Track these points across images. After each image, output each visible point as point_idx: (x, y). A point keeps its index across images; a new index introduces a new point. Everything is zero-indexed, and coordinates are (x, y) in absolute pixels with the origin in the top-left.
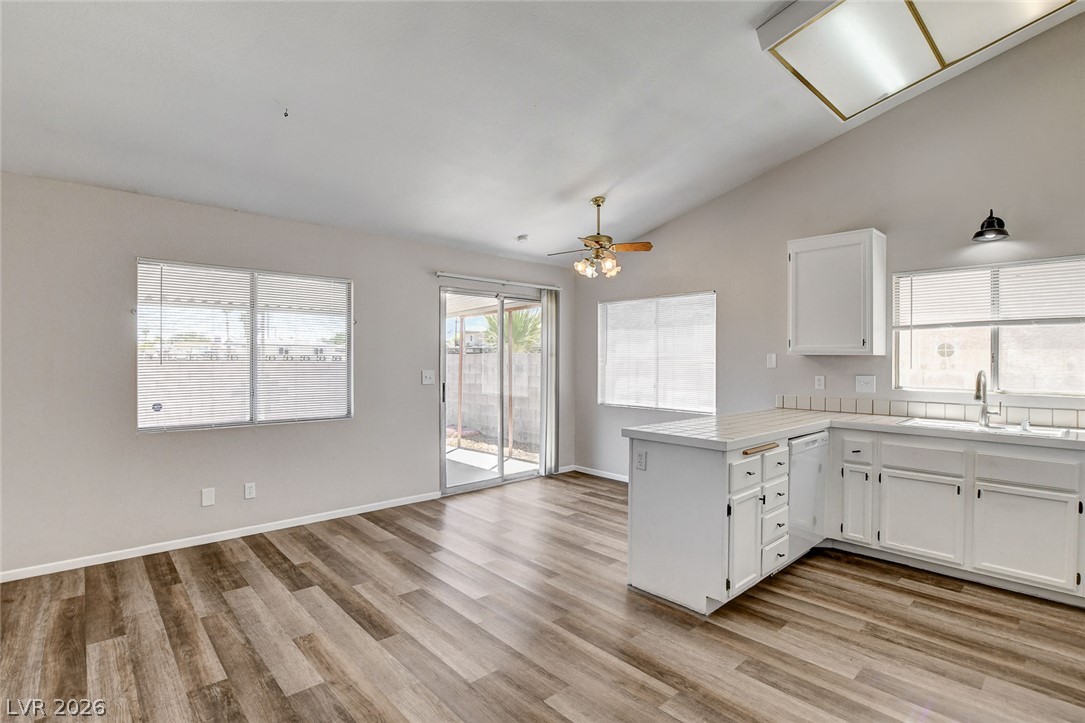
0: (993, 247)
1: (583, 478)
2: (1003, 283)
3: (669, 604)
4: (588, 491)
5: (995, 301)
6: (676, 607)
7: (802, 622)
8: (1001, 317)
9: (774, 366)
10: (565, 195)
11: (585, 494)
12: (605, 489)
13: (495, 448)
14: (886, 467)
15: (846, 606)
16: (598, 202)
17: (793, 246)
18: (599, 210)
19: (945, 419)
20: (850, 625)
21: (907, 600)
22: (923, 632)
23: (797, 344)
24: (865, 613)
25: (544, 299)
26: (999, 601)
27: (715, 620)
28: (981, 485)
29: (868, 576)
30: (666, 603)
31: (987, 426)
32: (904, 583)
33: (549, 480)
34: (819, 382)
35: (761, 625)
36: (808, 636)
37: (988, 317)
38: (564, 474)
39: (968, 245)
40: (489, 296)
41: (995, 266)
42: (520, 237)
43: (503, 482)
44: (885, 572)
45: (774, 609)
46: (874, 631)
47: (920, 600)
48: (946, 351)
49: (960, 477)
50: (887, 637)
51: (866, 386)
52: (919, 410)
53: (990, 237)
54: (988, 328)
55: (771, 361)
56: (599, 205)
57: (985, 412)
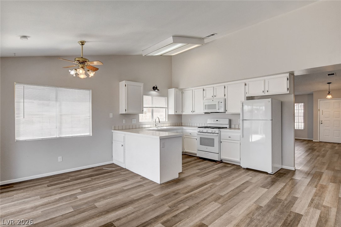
0: (155, 93)
2: (154, 100)
5: (152, 103)
6: (174, 180)
8: (154, 106)
9: (112, 117)
17: (126, 83)
27: (180, 177)
31: (157, 128)
34: (124, 121)
37: (151, 106)
39: (151, 91)
41: (152, 96)
51: (134, 122)
52: (144, 126)
53: (156, 90)
54: (151, 108)
55: (111, 115)
56: (83, 45)
57: (156, 125)
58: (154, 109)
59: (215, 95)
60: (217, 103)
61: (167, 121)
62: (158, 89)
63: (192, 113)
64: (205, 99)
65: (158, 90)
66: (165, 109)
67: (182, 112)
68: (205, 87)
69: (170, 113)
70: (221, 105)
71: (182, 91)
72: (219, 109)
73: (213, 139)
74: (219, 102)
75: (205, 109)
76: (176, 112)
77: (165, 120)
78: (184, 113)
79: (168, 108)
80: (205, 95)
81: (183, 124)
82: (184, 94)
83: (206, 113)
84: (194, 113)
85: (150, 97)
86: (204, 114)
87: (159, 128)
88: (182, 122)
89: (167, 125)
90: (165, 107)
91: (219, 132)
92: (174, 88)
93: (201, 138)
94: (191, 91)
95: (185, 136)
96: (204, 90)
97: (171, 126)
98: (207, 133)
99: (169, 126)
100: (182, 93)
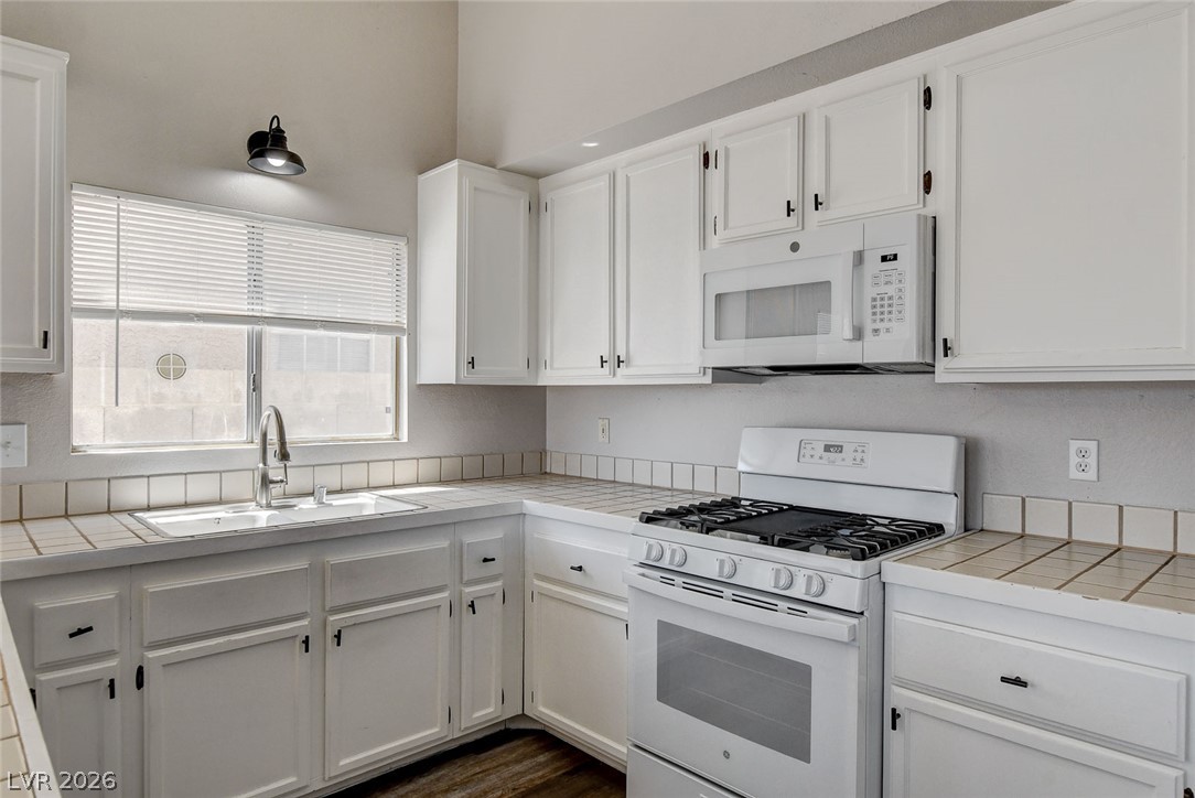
0: (265, 187)
2: (271, 251)
5: (255, 282)
8: (270, 312)
14: (154, 647)
19: (186, 505)
28: (336, 620)
31: (269, 506)
37: (242, 307)
41: (252, 219)
48: (171, 367)
49: (302, 617)
52: (130, 494)
53: (276, 162)
54: (245, 328)
57: (266, 482)
58: (272, 331)
59: (815, 185)
60: (838, 273)
61: (404, 438)
62: (290, 147)
63: (602, 377)
64: (714, 242)
65: (294, 158)
66: (389, 339)
67: (534, 361)
68: (715, 132)
69: (427, 377)
70: (891, 290)
72: (858, 334)
73: (802, 673)
74: (859, 258)
75: (718, 338)
76: (472, 363)
77: (389, 432)
78: (547, 378)
79: (413, 330)
80: (715, 208)
82: (546, 218)
84: (623, 377)
85: (230, 232)
86: (708, 379)
88: (547, 448)
89: (406, 471)
90: (388, 318)
91: (865, 593)
92: (454, 164)
93: (665, 629)
94: (603, 184)
95: (536, 582)
96: (706, 156)
97: (441, 482)
98: (728, 592)
99: (418, 484)
100: (536, 208)
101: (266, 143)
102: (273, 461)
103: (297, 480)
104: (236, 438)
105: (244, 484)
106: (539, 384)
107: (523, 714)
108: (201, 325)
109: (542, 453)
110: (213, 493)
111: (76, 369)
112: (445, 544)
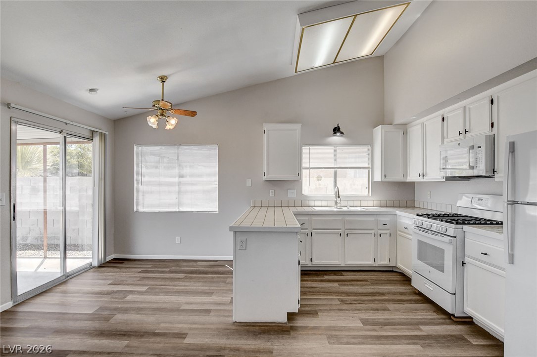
0: (337, 138)
1: (126, 262)
2: (338, 153)
3: (265, 324)
4: (140, 270)
5: (335, 160)
6: (270, 325)
7: (321, 308)
8: (338, 166)
9: (250, 186)
10: (145, 68)
11: (140, 272)
12: (150, 266)
13: (58, 254)
14: (314, 229)
15: (322, 295)
16: (163, 79)
17: (266, 127)
18: (163, 85)
19: (321, 206)
20: (334, 303)
21: (336, 285)
22: (355, 296)
23: (268, 175)
24: (332, 295)
25: (97, 139)
26: (355, 275)
27: (293, 323)
28: (347, 231)
29: (316, 279)
30: (263, 324)
31: (337, 208)
32: (326, 277)
33: (103, 269)
34: (272, 193)
35: (310, 317)
36: (329, 314)
37: (333, 166)
38: (109, 262)
39: (331, 136)
40: (54, 131)
41: (335, 146)
42: (91, 90)
43: (66, 278)
44: (317, 275)
45: (305, 307)
46: (343, 302)
47: (341, 283)
48: (319, 178)
49: (340, 229)
50: (349, 302)
51: (292, 194)
52: (312, 203)
53: (338, 134)
54: (333, 170)
55: (249, 183)
56: (164, 82)
57: (336, 203)
58: (338, 170)
59: (467, 127)
61: (370, 195)
62: (341, 130)
63: (420, 180)
64: (446, 141)
65: (342, 133)
66: (367, 170)
69: (376, 180)
70: (480, 156)
71: (404, 129)
72: (473, 168)
73: (442, 251)
74: (473, 147)
76: (385, 176)
77: (366, 193)
78: (409, 179)
79: (372, 168)
80: (445, 134)
81: (417, 205)
83: (448, 179)
84: (425, 180)
85: (330, 149)
86: (444, 180)
87: (345, 209)
88: (415, 199)
89: (371, 203)
90: (367, 165)
92: (380, 126)
93: (419, 241)
94: (420, 126)
95: (399, 232)
96: (443, 119)
97: (380, 207)
98: (430, 232)
99: (374, 206)
100: (405, 133)
101: (336, 130)
102: (337, 198)
103: (343, 203)
104: (331, 193)
105: (333, 203)
106: (407, 181)
107: (396, 267)
108: (324, 170)
109: (414, 201)
110: (326, 205)
111: (303, 179)
112: (373, 219)
